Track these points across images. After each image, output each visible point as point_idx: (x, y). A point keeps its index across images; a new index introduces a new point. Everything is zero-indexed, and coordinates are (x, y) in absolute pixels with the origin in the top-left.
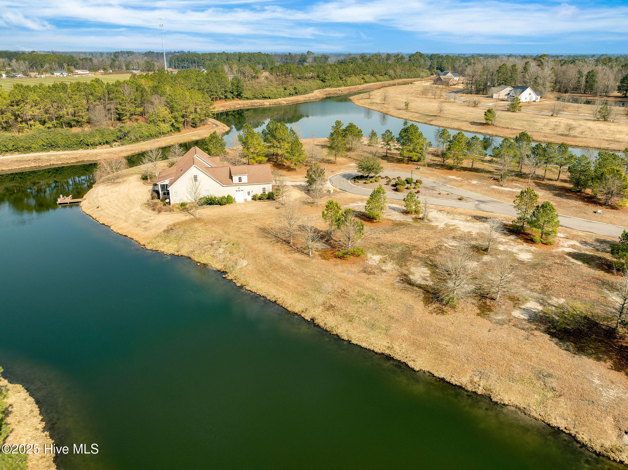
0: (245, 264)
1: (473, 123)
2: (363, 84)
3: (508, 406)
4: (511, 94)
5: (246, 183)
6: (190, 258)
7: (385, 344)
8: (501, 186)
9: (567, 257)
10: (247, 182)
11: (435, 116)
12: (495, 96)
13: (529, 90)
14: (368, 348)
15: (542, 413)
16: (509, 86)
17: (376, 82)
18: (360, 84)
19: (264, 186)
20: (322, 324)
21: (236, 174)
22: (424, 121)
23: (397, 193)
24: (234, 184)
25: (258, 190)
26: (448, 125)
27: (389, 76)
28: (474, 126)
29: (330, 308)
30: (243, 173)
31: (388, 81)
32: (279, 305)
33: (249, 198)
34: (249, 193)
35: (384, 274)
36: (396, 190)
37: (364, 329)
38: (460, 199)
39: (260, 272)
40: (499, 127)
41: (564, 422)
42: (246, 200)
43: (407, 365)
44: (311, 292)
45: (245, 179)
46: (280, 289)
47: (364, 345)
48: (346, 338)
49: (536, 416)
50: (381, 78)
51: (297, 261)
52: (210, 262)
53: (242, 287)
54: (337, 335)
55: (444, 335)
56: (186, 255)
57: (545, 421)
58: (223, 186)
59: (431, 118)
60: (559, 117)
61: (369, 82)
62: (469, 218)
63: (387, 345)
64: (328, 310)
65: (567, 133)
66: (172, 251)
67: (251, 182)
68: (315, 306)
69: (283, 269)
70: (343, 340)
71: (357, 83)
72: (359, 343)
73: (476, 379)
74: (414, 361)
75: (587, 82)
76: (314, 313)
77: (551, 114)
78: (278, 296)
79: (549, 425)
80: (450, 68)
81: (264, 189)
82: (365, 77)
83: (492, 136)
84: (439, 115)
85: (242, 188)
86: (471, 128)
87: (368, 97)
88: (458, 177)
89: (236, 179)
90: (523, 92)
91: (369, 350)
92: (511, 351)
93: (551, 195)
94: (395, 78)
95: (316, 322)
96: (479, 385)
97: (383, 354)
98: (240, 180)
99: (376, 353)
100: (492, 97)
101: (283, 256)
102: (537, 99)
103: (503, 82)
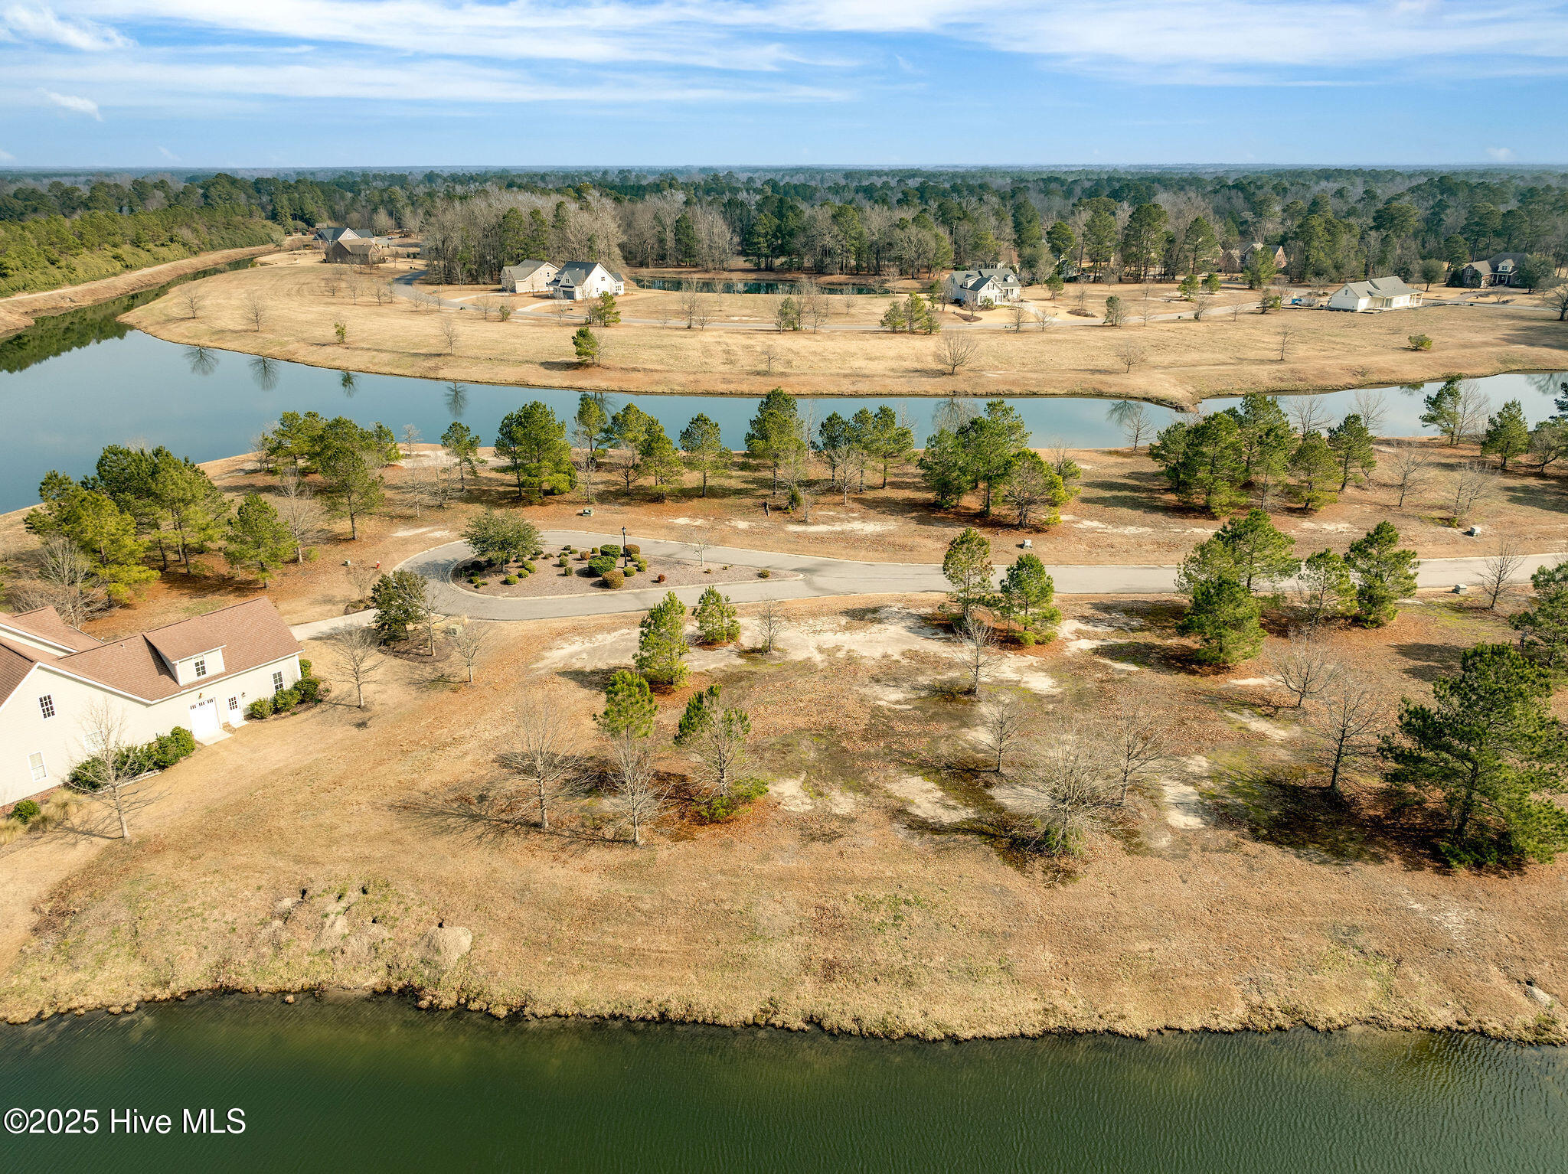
0: (466, 941)
1: (549, 365)
2: (122, 272)
3: (1349, 1028)
4: (563, 282)
5: (221, 675)
6: (227, 991)
7: (1032, 1006)
8: (804, 522)
9: (1102, 661)
10: (222, 669)
11: (439, 355)
12: (521, 287)
13: (598, 271)
14: (1006, 1033)
15: (1407, 1013)
16: (542, 261)
17: (154, 264)
18: (115, 274)
19: (275, 668)
20: (848, 1024)
21: (184, 655)
22: (417, 371)
23: (610, 592)
24: (183, 688)
25: (259, 685)
26: (487, 376)
27: (184, 245)
28: (555, 373)
29: (830, 971)
30: (206, 647)
31: (183, 258)
32: (682, 1022)
33: (237, 718)
34: (233, 703)
35: (856, 826)
36: (605, 585)
37: (958, 990)
38: (763, 575)
39: (536, 946)
40: (615, 369)
41: (1445, 1012)
42: (227, 727)
43: (1114, 1034)
44: (745, 950)
45: (215, 661)
46: (648, 972)
47: (993, 1030)
48: (935, 1033)
49: (1401, 1022)
50: (163, 251)
51: (620, 872)
52: (323, 977)
53: (516, 1016)
54: (909, 1035)
55: (1127, 929)
56: (205, 984)
57: (1424, 1026)
58: (148, 705)
59: (431, 363)
60: (707, 330)
61: (139, 268)
62: (843, 620)
63: (1039, 1006)
64: (829, 978)
65: (763, 367)
66: (134, 994)
67: (234, 667)
68: (789, 984)
69: (598, 911)
70: (935, 1041)
71: (104, 272)
72: (978, 1032)
73: (1256, 999)
74: (1123, 1017)
75: (678, 241)
76: (801, 1002)
77: (685, 324)
78: (661, 999)
79: (1432, 1030)
80: (326, 214)
81: (278, 677)
82: (119, 251)
83: (601, 391)
84: (448, 351)
85: (208, 692)
86: (552, 378)
87: (191, 315)
88: (694, 517)
89: (185, 671)
90: (588, 274)
91: (1013, 1037)
92: (1257, 909)
93: (913, 526)
94: (201, 250)
95: (826, 1024)
96: (1271, 1010)
97: (1047, 1033)
98: (201, 668)
99: (1034, 1039)
100: (513, 290)
101: (560, 871)
102: (618, 288)
103: (521, 251)
